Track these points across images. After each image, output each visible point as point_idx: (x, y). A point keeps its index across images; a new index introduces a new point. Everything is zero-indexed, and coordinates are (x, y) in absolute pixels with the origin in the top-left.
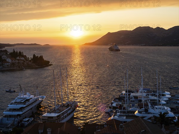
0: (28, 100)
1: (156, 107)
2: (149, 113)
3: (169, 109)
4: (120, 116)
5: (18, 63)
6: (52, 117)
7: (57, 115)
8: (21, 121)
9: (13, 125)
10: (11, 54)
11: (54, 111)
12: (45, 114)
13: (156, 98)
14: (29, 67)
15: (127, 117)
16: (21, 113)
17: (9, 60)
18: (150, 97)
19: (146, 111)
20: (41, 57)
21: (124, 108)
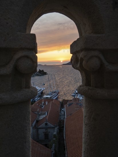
4: (79, 97)
6: (48, 98)
8: (34, 99)
11: (49, 95)
12: (45, 96)
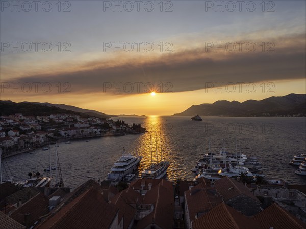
0: (130, 160)
1: (236, 167)
2: (230, 173)
3: (247, 169)
4: (206, 174)
5: (122, 130)
6: (149, 174)
7: (153, 172)
8: (125, 176)
9: (118, 179)
10: (116, 123)
11: (151, 169)
13: (235, 160)
14: (130, 133)
15: (212, 175)
16: (125, 170)
17: (114, 127)
18: (230, 158)
19: (228, 170)
20: (139, 125)
21: (209, 168)
